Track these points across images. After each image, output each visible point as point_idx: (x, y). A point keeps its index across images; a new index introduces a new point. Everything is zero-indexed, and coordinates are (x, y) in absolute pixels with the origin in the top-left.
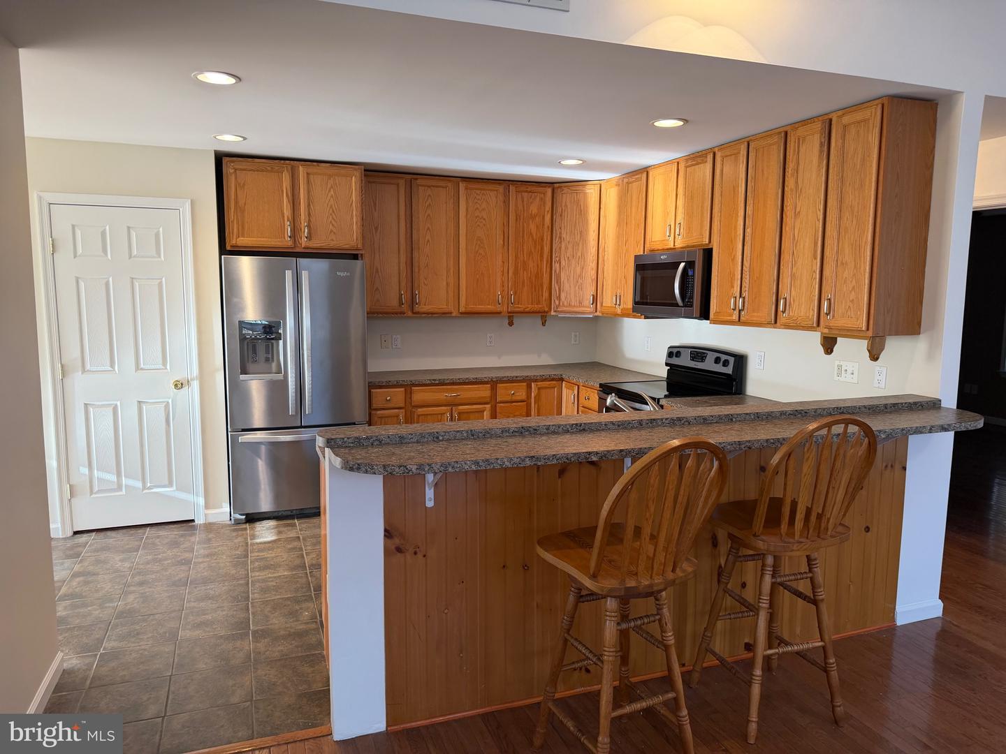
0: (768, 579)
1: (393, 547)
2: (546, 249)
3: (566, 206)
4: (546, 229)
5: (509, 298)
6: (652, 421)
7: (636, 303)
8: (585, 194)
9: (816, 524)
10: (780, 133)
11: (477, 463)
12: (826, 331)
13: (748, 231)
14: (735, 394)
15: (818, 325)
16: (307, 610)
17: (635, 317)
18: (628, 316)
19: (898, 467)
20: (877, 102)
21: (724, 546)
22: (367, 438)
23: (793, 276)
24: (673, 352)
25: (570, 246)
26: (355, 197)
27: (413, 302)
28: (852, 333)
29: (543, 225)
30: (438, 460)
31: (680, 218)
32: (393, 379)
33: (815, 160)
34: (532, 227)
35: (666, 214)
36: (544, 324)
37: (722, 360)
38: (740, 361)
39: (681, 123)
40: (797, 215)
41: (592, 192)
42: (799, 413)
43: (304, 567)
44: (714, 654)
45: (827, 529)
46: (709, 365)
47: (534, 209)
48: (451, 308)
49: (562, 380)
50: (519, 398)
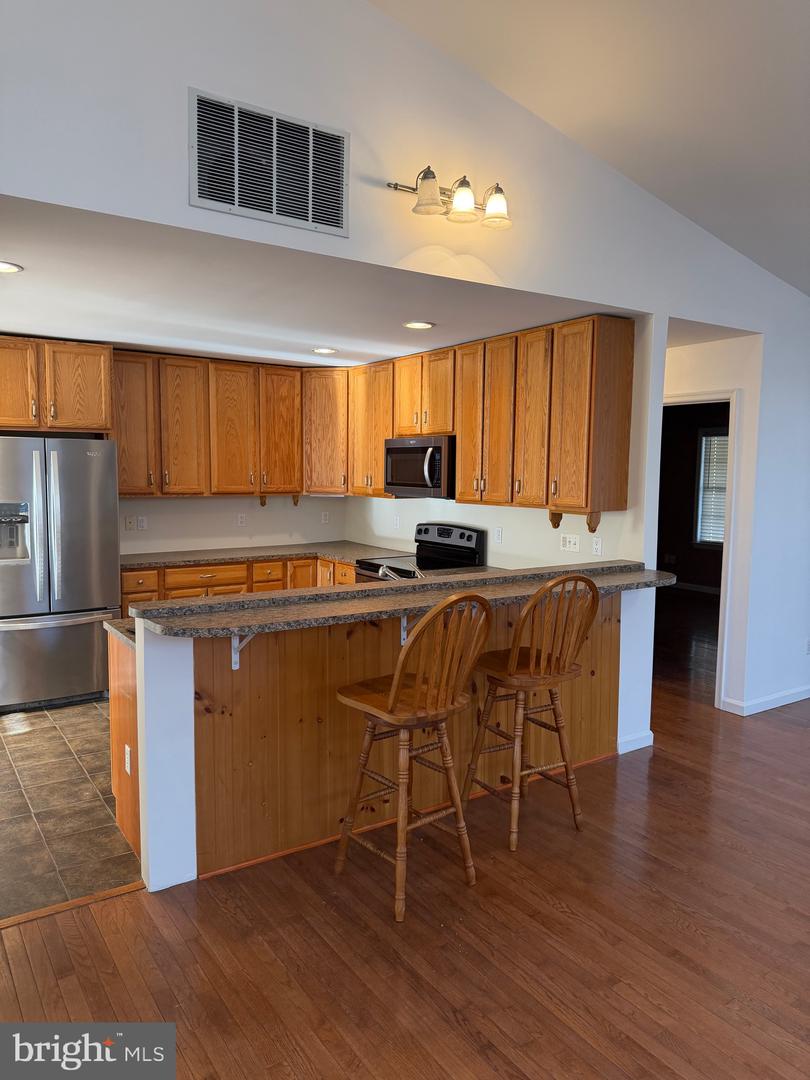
0: (521, 712)
1: (203, 708)
2: (297, 432)
3: (315, 389)
4: (296, 411)
5: (262, 479)
6: (423, 586)
7: (387, 484)
8: (333, 379)
9: (555, 665)
10: (511, 338)
11: (289, 624)
12: (553, 508)
13: (487, 421)
14: (478, 565)
15: (547, 503)
16: (87, 790)
17: (386, 497)
18: (379, 496)
19: (614, 619)
20: (588, 318)
21: (482, 693)
22: (180, 609)
23: (526, 462)
24: (422, 529)
25: (320, 428)
26: (103, 376)
27: (162, 483)
28: (574, 510)
29: (293, 407)
30: (254, 622)
31: (426, 407)
32: (145, 561)
33: (541, 364)
34: (283, 409)
35: (413, 403)
36: (296, 504)
37: (467, 535)
38: (482, 535)
39: (430, 326)
40: (527, 409)
41: (340, 379)
42: (537, 577)
43: (70, 754)
44: (478, 782)
45: (564, 667)
46: (454, 540)
47: (284, 391)
48: (203, 488)
49: (316, 558)
50: (275, 577)
